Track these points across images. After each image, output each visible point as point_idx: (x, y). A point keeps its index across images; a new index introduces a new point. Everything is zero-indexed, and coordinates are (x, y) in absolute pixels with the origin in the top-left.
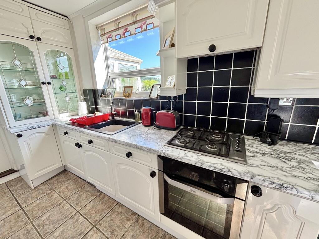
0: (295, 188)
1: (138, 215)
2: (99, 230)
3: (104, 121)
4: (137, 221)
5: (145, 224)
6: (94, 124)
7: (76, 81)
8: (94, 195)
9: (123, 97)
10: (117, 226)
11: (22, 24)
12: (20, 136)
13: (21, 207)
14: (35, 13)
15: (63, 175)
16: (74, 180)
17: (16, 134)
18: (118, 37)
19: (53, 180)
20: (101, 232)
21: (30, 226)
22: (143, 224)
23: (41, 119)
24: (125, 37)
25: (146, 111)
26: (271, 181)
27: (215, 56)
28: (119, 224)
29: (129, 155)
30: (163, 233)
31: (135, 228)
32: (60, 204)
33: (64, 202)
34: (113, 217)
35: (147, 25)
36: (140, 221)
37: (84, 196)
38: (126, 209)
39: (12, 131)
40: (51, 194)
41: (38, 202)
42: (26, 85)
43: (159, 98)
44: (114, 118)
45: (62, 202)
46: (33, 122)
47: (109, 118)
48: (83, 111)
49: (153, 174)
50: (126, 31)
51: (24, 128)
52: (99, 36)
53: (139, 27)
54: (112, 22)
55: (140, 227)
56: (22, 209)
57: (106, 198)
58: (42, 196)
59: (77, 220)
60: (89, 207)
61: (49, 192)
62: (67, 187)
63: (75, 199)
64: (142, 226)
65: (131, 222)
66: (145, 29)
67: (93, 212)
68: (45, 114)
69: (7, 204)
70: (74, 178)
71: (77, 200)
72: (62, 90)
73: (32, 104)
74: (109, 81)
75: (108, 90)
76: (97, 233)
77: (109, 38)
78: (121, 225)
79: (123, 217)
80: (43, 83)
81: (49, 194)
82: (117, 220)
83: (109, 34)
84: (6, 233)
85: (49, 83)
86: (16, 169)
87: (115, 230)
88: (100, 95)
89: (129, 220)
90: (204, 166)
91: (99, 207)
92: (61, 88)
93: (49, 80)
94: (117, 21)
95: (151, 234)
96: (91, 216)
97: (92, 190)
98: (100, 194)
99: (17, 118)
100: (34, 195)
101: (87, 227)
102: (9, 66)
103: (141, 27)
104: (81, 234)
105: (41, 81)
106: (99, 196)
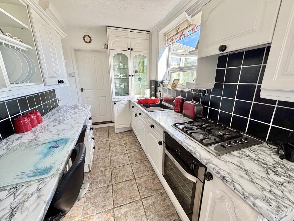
0: (233, 184)
1: (155, 173)
2: (132, 167)
3: (154, 103)
4: (152, 175)
5: (156, 180)
6: (147, 104)
7: (148, 74)
8: (138, 149)
9: (171, 87)
10: (140, 171)
11: (126, 42)
12: (115, 104)
13: (109, 139)
14: (133, 34)
15: (130, 132)
16: (133, 137)
17: (114, 102)
18: (177, 40)
19: (125, 133)
20: (132, 168)
21: (108, 149)
22: (155, 179)
23: (127, 96)
24: (180, 39)
25: (178, 100)
26: (218, 171)
27: (245, 52)
28: (142, 170)
29: (152, 126)
30: (164, 192)
31: (149, 178)
32: (122, 146)
33: (124, 146)
34: (141, 165)
35: (197, 27)
36: (154, 176)
37: (133, 147)
38: (150, 165)
39: (113, 100)
40: (121, 139)
41: (115, 140)
42: (122, 77)
43: (192, 91)
44: (161, 102)
45: (123, 145)
46: (122, 97)
47: (158, 102)
48: (147, 95)
49: (160, 143)
50: (182, 34)
51: (117, 100)
52: (165, 41)
53: (191, 30)
54: (174, 29)
55: (152, 179)
56: (109, 140)
57: (143, 154)
58: (118, 138)
59: (125, 157)
60: (133, 154)
61: (121, 138)
62: (128, 139)
63: (129, 146)
64: (153, 180)
65: (149, 174)
66: (195, 31)
67: (133, 157)
68: (128, 94)
69: (105, 136)
70: (134, 136)
71: (130, 147)
72: (139, 80)
73: (123, 88)
74: (168, 74)
75: (165, 81)
76: (130, 168)
77: (171, 41)
78: (143, 172)
79: (146, 168)
80: (130, 76)
81: (120, 139)
82: (142, 168)
83: (171, 39)
84: (101, 147)
85: (132, 76)
86: (113, 122)
87: (139, 172)
88: (158, 85)
89: (148, 172)
90: (182, 145)
91: (138, 156)
92: (139, 79)
93: (133, 74)
94: (177, 28)
95: (156, 187)
96: (131, 159)
97: (139, 146)
98: (141, 150)
99: (117, 94)
100: (115, 136)
101: (127, 162)
102: (118, 66)
103: (192, 30)
104: (124, 164)
105: (129, 75)
106: (140, 151)
